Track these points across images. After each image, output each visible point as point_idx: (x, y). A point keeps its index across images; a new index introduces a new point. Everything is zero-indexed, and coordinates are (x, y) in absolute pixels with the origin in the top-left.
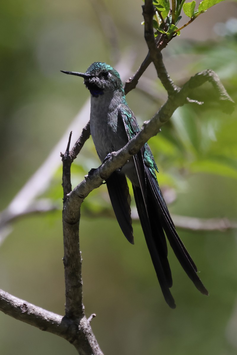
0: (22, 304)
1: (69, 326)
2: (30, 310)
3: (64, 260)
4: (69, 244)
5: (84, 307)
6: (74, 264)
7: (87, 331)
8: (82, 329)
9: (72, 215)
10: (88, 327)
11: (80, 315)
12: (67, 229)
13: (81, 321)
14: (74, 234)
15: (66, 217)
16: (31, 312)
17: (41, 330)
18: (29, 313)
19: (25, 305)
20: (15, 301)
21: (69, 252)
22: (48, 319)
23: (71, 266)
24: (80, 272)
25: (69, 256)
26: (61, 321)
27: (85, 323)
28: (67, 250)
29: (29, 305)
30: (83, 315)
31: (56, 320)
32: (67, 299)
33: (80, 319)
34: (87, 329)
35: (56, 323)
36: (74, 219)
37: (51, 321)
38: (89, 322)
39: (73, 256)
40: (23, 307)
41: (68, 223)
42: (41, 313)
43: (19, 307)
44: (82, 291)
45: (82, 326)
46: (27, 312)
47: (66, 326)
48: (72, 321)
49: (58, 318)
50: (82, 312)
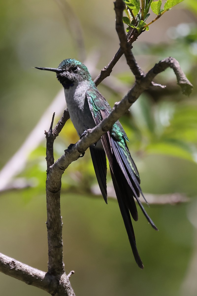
0: (11, 261)
1: (51, 280)
2: (18, 266)
3: (47, 223)
4: (51, 209)
5: (64, 265)
6: (56, 227)
7: (67, 285)
8: (62, 283)
9: (54, 184)
10: (68, 282)
11: (61, 271)
12: (50, 197)
13: (61, 277)
14: (56, 201)
15: (49, 186)
16: (19, 268)
17: (27, 284)
18: (16, 269)
19: (13, 262)
20: (4, 259)
21: (51, 217)
22: (33, 274)
23: (53, 229)
24: (61, 235)
25: (51, 220)
26: (44, 276)
27: (64, 278)
28: (49, 215)
29: (17, 262)
30: (64, 272)
31: (40, 276)
32: (49, 258)
33: (61, 275)
34: (66, 284)
35: (40, 278)
36: (56, 188)
37: (36, 276)
38: (68, 278)
39: (55, 220)
40: (12, 264)
41: (50, 191)
42: (27, 269)
43: (8, 264)
44: (62, 251)
45: (63, 281)
46: (15, 268)
47: (49, 281)
48: (54, 277)
49: (42, 274)
50: (63, 269)
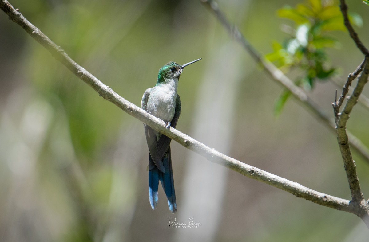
0: (324, 196)
1: (355, 206)
2: (329, 199)
3: (344, 167)
4: (344, 157)
5: (362, 194)
6: (351, 169)
7: (366, 208)
8: (363, 207)
9: (342, 139)
10: (367, 205)
11: (361, 198)
12: (342, 148)
13: (361, 202)
14: (346, 151)
15: (339, 141)
16: (330, 200)
17: (338, 211)
18: (328, 201)
19: (325, 196)
20: (318, 195)
21: (346, 162)
22: (341, 203)
23: (349, 170)
24: (356, 173)
25: (346, 164)
26: (349, 203)
27: (364, 203)
28: (345, 161)
29: (328, 196)
30: (363, 199)
31: (346, 203)
32: (351, 190)
33: (361, 201)
34: (365, 207)
35: (346, 205)
36: (344, 142)
37: (343, 204)
38: (368, 203)
39: (349, 164)
40: (324, 197)
41: (341, 144)
42: (336, 200)
43: (322, 198)
44: (359, 184)
45: (363, 205)
46: (327, 200)
47: (353, 206)
48: (356, 203)
49: (347, 202)
50: (362, 197)
